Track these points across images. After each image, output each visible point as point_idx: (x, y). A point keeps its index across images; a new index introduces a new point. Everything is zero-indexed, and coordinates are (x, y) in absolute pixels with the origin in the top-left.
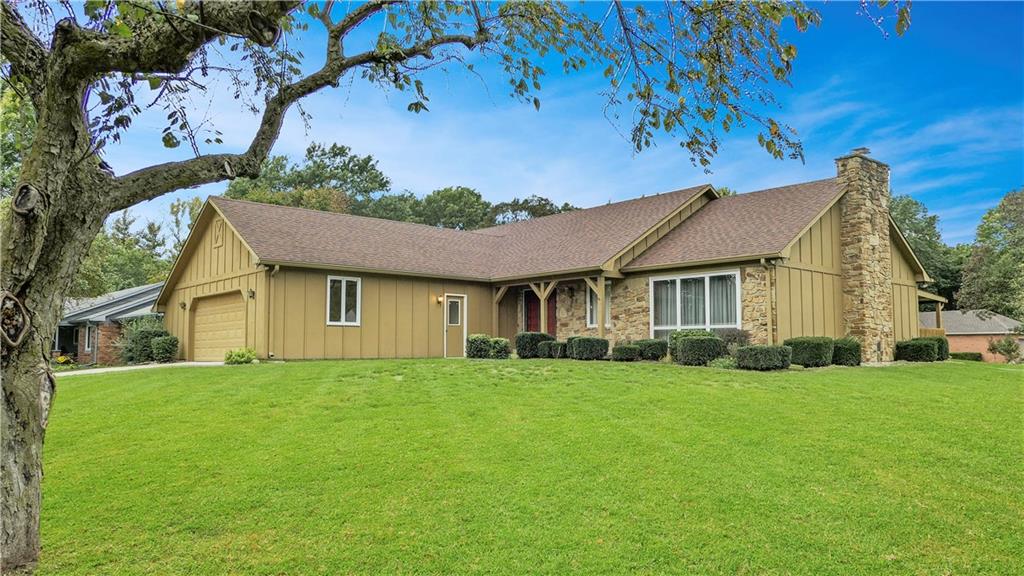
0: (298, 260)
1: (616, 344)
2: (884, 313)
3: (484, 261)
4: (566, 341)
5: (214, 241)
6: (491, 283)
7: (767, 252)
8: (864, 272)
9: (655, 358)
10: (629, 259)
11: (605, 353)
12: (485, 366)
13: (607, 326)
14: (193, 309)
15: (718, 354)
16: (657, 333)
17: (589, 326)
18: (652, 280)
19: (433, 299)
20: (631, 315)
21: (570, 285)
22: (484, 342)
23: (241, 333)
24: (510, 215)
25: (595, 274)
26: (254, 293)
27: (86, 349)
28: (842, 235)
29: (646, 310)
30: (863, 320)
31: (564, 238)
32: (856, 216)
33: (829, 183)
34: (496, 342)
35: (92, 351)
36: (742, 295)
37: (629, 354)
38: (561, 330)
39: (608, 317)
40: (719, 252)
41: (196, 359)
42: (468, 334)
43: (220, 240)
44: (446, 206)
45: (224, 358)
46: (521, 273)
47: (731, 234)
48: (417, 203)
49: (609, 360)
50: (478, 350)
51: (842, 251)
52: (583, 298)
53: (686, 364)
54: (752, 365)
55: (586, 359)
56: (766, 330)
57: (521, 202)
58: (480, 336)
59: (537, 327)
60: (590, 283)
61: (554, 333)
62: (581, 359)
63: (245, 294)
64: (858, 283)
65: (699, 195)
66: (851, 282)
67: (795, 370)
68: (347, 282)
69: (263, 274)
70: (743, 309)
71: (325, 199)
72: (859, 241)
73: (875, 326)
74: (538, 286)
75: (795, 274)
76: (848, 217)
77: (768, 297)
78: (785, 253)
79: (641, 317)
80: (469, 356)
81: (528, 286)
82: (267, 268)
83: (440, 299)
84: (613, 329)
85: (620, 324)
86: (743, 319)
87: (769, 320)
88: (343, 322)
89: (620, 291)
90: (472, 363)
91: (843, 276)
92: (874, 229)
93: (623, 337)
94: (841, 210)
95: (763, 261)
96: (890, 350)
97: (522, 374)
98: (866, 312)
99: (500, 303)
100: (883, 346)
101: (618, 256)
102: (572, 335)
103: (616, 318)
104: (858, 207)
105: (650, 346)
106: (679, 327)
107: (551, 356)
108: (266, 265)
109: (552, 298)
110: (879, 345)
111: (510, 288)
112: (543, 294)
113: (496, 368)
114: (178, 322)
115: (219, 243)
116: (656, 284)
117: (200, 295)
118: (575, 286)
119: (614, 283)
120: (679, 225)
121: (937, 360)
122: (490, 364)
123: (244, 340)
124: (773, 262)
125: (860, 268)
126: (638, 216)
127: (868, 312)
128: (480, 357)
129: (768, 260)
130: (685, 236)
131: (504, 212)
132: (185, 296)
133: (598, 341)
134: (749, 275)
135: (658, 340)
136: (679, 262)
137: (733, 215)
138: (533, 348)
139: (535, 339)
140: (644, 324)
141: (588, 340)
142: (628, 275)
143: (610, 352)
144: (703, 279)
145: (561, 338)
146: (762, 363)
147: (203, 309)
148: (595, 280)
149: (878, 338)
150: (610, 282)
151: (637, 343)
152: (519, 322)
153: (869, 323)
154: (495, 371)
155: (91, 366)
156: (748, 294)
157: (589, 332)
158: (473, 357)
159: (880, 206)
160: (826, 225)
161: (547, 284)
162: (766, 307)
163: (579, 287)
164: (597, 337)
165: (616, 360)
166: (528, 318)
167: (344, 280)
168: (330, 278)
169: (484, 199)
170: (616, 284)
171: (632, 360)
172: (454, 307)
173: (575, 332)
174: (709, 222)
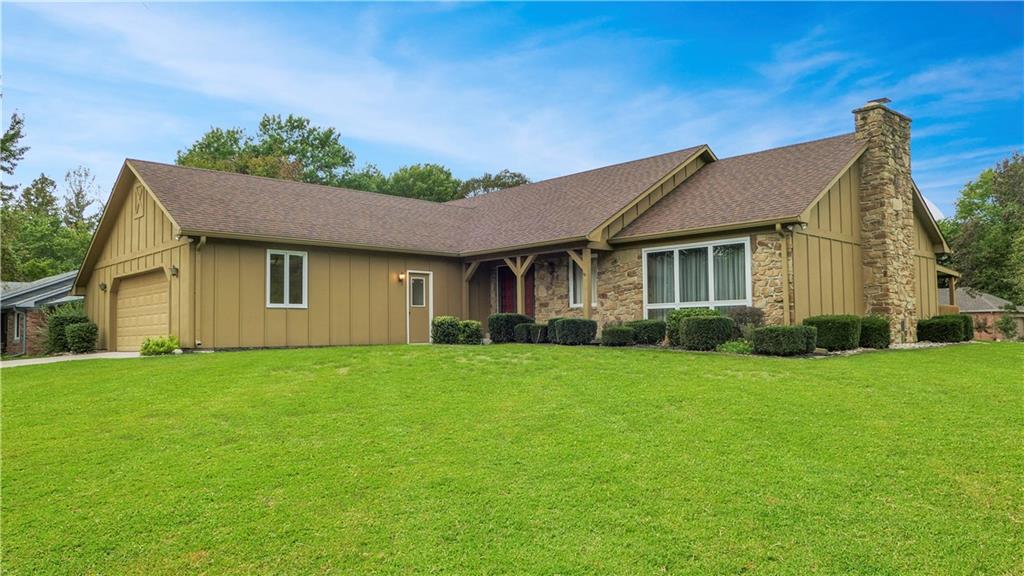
0: (229, 229)
1: (605, 327)
2: (908, 288)
3: (452, 234)
4: (547, 323)
5: (134, 211)
6: (460, 258)
7: (783, 216)
8: (888, 241)
9: (652, 341)
10: (618, 228)
11: (594, 336)
12: (452, 354)
13: (594, 305)
14: (115, 291)
15: (728, 337)
16: (651, 312)
17: (572, 305)
18: (645, 251)
19: (394, 277)
20: (621, 293)
21: (550, 260)
22: (452, 325)
23: (165, 317)
24: (481, 192)
25: (580, 245)
26: (177, 270)
27: (16, 338)
28: (862, 198)
29: (639, 287)
30: (887, 295)
31: (542, 207)
32: (878, 176)
33: (846, 139)
34: (467, 325)
35: (21, 341)
36: (753, 266)
37: (622, 338)
38: (540, 311)
39: (594, 296)
40: (724, 218)
41: (119, 348)
42: (434, 317)
43: (141, 209)
44: (414, 184)
45: (140, 348)
46: (494, 246)
47: (736, 198)
48: (384, 182)
49: (597, 344)
50: (446, 335)
51: (862, 217)
52: (565, 274)
53: (690, 349)
54: (772, 349)
55: (571, 344)
56: (782, 308)
57: (493, 178)
58: (447, 318)
59: (514, 307)
60: (574, 256)
61: (533, 315)
62: (565, 344)
63: (168, 273)
64: (880, 253)
65: (694, 157)
66: (873, 253)
67: (821, 354)
68: (291, 257)
69: (187, 248)
70: (754, 283)
71: (272, 167)
72: (882, 205)
73: (899, 303)
74: (514, 261)
75: (813, 242)
76: (869, 178)
77: (785, 268)
78: (805, 217)
79: (632, 295)
80: (435, 342)
81: (503, 261)
82: (191, 240)
83: (402, 276)
84: (600, 309)
85: (608, 303)
86: (753, 295)
87: (785, 296)
88: (287, 304)
89: (608, 265)
90: (437, 350)
91: (863, 245)
92: (897, 192)
93: (612, 318)
94: (860, 170)
95: (778, 227)
96: (914, 330)
97: (497, 363)
98: (890, 286)
99: (471, 281)
100: (907, 325)
101: (606, 225)
102: (553, 316)
103: (603, 296)
104: (881, 166)
105: (646, 327)
106: (677, 305)
107: (529, 341)
108: (190, 237)
109: (530, 275)
110: (903, 324)
111: (482, 263)
112: (519, 270)
113: (465, 356)
114: (99, 305)
115: (140, 214)
116: (650, 256)
117: (121, 274)
118: (556, 261)
119: (601, 257)
120: (674, 191)
121: (965, 340)
122: (460, 353)
123: (167, 326)
124: (791, 228)
125: (883, 236)
126: (626, 181)
127: (893, 287)
128: (448, 343)
129: (784, 226)
130: (682, 202)
131: (474, 189)
132: (106, 276)
133: (584, 323)
134: (761, 244)
135: (653, 321)
136: (676, 230)
137: (735, 178)
138: (510, 331)
139: (510, 322)
140: (636, 303)
141: (573, 322)
142: (617, 246)
143: (599, 335)
144: (705, 250)
145: (541, 319)
146: (784, 346)
147: (126, 291)
148: (580, 253)
149: (901, 316)
150: (596, 256)
151: (630, 324)
152: (492, 302)
153: (893, 298)
154: (464, 360)
155: (19, 357)
156: (760, 265)
157: (571, 313)
158: (440, 343)
159: (903, 166)
160: (845, 186)
161: (524, 259)
162: (781, 280)
163: (561, 262)
164: (581, 318)
165: (606, 345)
166: (503, 298)
167: (287, 254)
168: (269, 252)
169: (454, 177)
170: (604, 258)
171: (624, 344)
172: (418, 286)
173: (556, 312)
174: (708, 187)
